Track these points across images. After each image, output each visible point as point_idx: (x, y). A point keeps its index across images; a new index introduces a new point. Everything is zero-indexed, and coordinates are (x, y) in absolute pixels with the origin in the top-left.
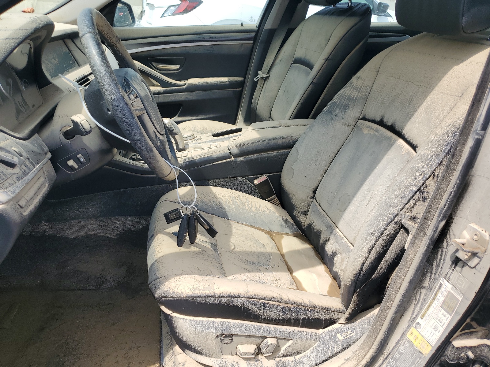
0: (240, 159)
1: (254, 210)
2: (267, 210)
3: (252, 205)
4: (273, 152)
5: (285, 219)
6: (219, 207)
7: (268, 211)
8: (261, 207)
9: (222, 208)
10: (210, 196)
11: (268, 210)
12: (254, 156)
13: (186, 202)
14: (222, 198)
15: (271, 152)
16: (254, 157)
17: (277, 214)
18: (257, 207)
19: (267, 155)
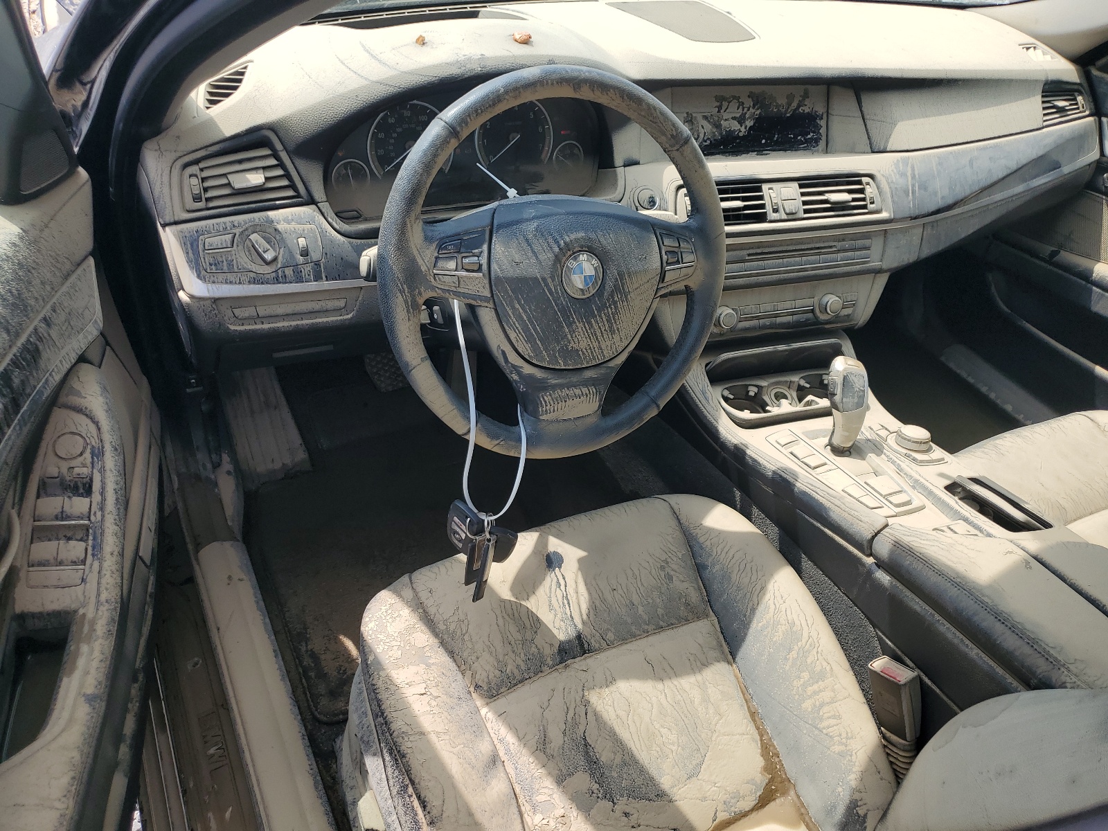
0: (883, 577)
1: (807, 705)
2: (841, 743)
3: (815, 693)
4: (971, 645)
5: (861, 812)
6: (742, 616)
7: (837, 748)
8: (832, 722)
9: (746, 625)
10: (754, 578)
11: (843, 748)
12: (917, 605)
13: (698, 542)
14: (772, 610)
15: (967, 642)
16: (917, 608)
17: (852, 779)
18: (825, 709)
19: (950, 636)
